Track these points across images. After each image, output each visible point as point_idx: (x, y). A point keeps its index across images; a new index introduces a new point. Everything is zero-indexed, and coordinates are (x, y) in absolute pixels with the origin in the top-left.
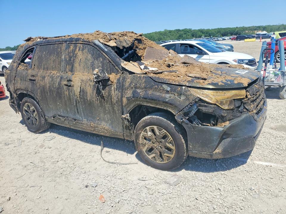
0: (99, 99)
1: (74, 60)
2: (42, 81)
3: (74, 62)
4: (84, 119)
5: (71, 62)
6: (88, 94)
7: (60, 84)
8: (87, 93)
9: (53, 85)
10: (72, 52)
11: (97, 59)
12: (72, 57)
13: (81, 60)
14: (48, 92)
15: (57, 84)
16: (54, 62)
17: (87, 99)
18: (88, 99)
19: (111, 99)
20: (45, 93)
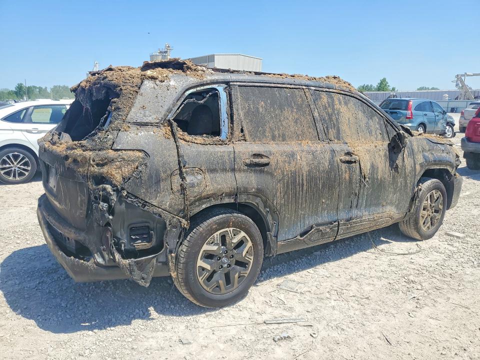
0: (393, 173)
1: (337, 119)
2: (289, 163)
3: (338, 123)
4: (364, 213)
5: (334, 124)
6: (380, 169)
7: (331, 162)
8: (378, 168)
9: (319, 167)
10: (329, 106)
11: (371, 118)
12: (332, 115)
13: (349, 119)
14: (305, 182)
15: (327, 164)
16: (296, 122)
17: (377, 179)
18: (379, 177)
19: (405, 170)
20: (295, 187)
